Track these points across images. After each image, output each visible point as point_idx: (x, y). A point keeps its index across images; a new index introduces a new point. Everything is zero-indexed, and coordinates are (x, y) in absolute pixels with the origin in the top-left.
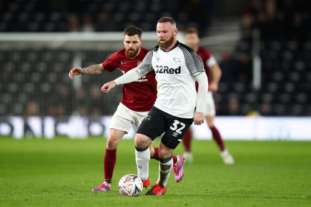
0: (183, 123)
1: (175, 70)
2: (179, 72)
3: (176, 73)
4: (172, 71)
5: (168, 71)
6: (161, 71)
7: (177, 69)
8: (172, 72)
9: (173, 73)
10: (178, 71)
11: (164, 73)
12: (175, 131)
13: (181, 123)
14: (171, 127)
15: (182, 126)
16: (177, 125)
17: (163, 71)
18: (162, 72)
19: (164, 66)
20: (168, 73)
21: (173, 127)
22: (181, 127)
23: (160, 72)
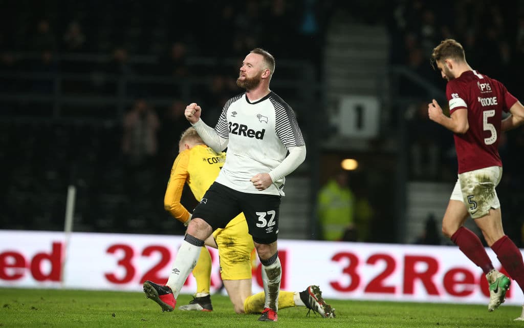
0: (271, 210)
1: (256, 132)
2: (261, 138)
3: (257, 138)
4: (251, 133)
5: (246, 132)
6: (236, 131)
7: (258, 132)
8: (251, 135)
9: (253, 137)
10: (259, 135)
11: (240, 134)
12: (266, 227)
13: (268, 212)
14: (257, 224)
15: (272, 215)
16: (265, 218)
17: (237, 131)
18: (236, 133)
19: (241, 125)
20: (245, 135)
21: (261, 223)
22: (271, 218)
23: (234, 132)
